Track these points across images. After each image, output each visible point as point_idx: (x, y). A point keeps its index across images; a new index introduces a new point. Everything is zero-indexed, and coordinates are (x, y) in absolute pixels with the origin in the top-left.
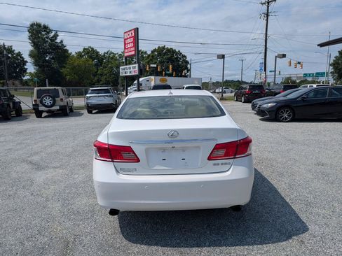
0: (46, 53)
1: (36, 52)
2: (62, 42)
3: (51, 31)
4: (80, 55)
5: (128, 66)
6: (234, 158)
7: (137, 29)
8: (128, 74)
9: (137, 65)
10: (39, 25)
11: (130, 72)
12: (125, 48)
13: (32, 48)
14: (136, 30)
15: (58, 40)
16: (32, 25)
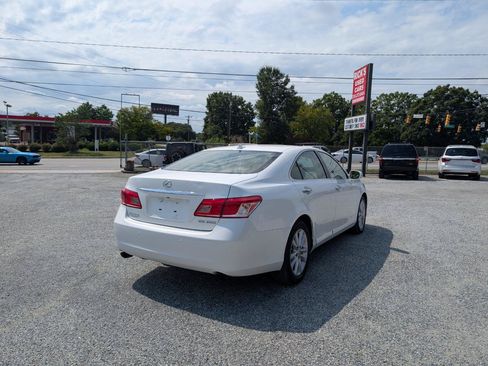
0: (273, 102)
1: (262, 102)
2: (292, 87)
3: (282, 76)
4: (318, 103)
5: (354, 118)
6: (221, 217)
7: (371, 65)
8: (353, 129)
9: (365, 116)
10: (269, 70)
11: (356, 126)
12: (354, 93)
13: (258, 98)
14: (370, 67)
15: (288, 86)
16: (262, 70)
